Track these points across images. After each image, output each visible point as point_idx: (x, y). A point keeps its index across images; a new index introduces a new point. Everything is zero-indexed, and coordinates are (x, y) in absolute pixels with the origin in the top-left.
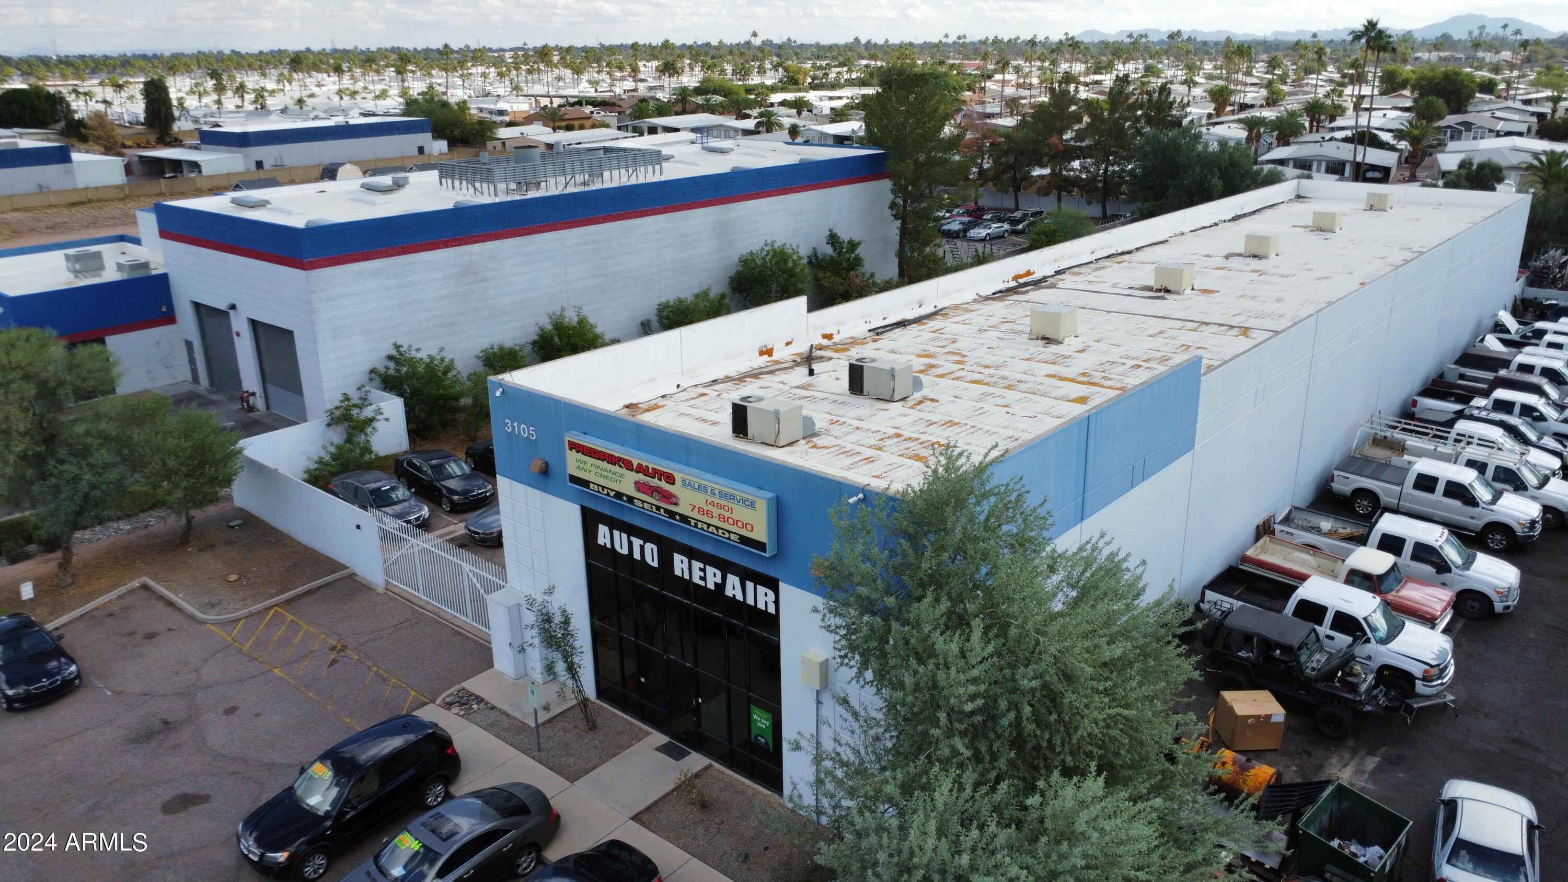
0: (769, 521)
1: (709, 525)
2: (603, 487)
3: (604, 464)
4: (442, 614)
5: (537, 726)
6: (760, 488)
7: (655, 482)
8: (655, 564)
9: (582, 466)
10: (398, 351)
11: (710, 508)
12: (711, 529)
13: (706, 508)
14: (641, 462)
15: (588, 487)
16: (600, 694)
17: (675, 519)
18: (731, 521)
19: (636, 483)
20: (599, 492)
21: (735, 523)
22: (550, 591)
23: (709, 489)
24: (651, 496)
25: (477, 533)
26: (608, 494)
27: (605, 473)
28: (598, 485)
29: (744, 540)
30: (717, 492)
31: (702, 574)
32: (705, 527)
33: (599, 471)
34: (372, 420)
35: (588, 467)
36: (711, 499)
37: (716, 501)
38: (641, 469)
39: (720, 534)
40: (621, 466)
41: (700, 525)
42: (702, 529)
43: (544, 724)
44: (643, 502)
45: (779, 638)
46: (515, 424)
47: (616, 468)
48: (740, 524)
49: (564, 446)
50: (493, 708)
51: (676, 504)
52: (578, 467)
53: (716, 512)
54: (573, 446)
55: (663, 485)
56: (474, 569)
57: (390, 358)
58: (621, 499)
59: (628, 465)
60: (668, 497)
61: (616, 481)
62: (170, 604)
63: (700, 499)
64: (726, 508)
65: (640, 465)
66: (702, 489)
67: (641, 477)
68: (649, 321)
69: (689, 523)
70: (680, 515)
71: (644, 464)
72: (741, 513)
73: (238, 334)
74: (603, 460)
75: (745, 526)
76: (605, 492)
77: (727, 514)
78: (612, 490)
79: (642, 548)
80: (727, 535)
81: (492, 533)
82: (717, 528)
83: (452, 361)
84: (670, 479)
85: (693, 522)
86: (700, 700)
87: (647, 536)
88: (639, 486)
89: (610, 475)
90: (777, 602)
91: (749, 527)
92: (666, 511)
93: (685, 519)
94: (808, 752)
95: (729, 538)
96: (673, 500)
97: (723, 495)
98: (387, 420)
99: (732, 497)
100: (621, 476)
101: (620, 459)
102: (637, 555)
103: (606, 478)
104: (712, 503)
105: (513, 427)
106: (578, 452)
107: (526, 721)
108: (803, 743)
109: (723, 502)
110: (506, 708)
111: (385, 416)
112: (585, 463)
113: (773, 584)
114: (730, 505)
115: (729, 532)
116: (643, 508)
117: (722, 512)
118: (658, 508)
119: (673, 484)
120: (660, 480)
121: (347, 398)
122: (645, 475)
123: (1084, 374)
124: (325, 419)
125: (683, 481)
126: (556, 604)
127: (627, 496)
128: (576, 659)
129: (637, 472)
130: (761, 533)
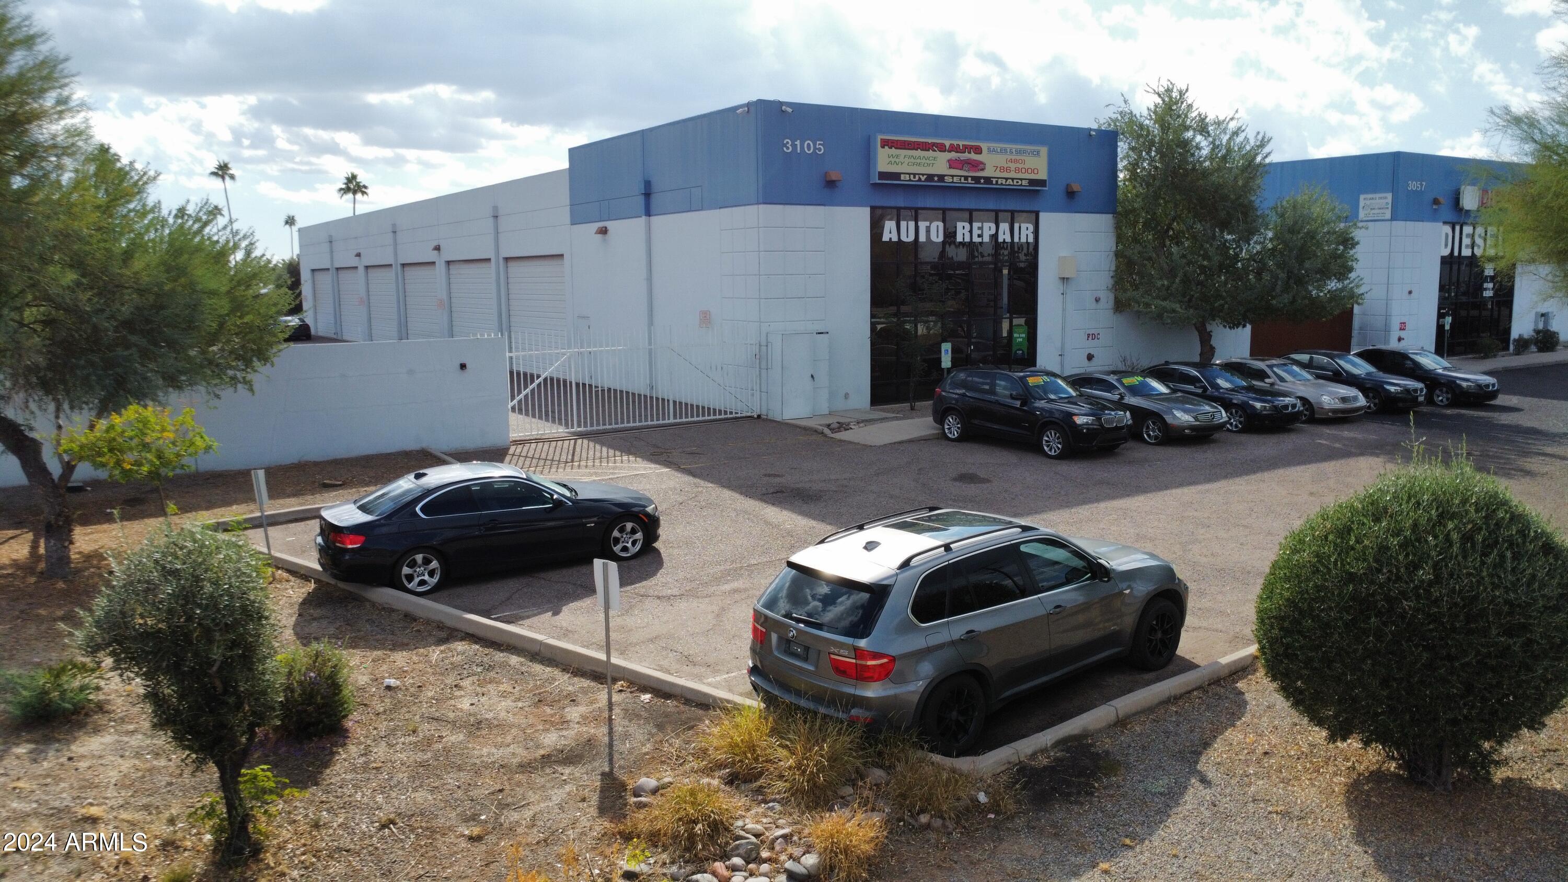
0: (1047, 165)
1: (1007, 179)
2: (915, 175)
3: (919, 153)
7: (967, 155)
8: (939, 239)
9: (893, 160)
11: (1010, 164)
12: (1010, 181)
13: (1005, 166)
15: (900, 179)
17: (980, 183)
18: (1023, 171)
19: (949, 161)
20: (909, 180)
21: (1026, 171)
23: (1008, 150)
24: (962, 169)
26: (920, 180)
27: (919, 161)
28: (909, 174)
29: (1031, 182)
30: (1014, 151)
31: (979, 232)
32: (1004, 181)
33: (912, 160)
35: (901, 159)
36: (1010, 157)
37: (1013, 157)
38: (953, 148)
39: (1015, 183)
40: (934, 151)
41: (1000, 182)
42: (1002, 184)
44: (953, 176)
46: (798, 143)
47: (930, 153)
48: (1030, 171)
51: (982, 170)
52: (890, 163)
53: (1013, 166)
54: (886, 143)
55: (973, 156)
58: (933, 181)
59: (942, 148)
60: (977, 165)
61: (929, 165)
63: (1001, 160)
64: (1021, 161)
65: (953, 145)
66: (1003, 151)
67: (953, 155)
69: (991, 183)
70: (984, 178)
71: (955, 143)
72: (1030, 162)
74: (917, 149)
75: (1033, 171)
76: (917, 178)
78: (923, 175)
79: (928, 229)
80: (1020, 182)
82: (1013, 179)
84: (978, 150)
85: (994, 180)
88: (952, 164)
89: (924, 161)
91: (1036, 171)
92: (973, 178)
93: (988, 180)
95: (1021, 185)
96: (981, 166)
97: (1016, 153)
99: (1025, 152)
100: (935, 159)
101: (934, 144)
102: (923, 238)
103: (919, 164)
104: (1011, 161)
105: (794, 146)
106: (891, 148)
109: (1018, 158)
112: (897, 156)
114: (1023, 158)
115: (1021, 179)
117: (1018, 165)
119: (981, 153)
120: (970, 153)
122: (957, 152)
125: (989, 149)
127: (938, 175)
129: (950, 151)
130: (1041, 174)
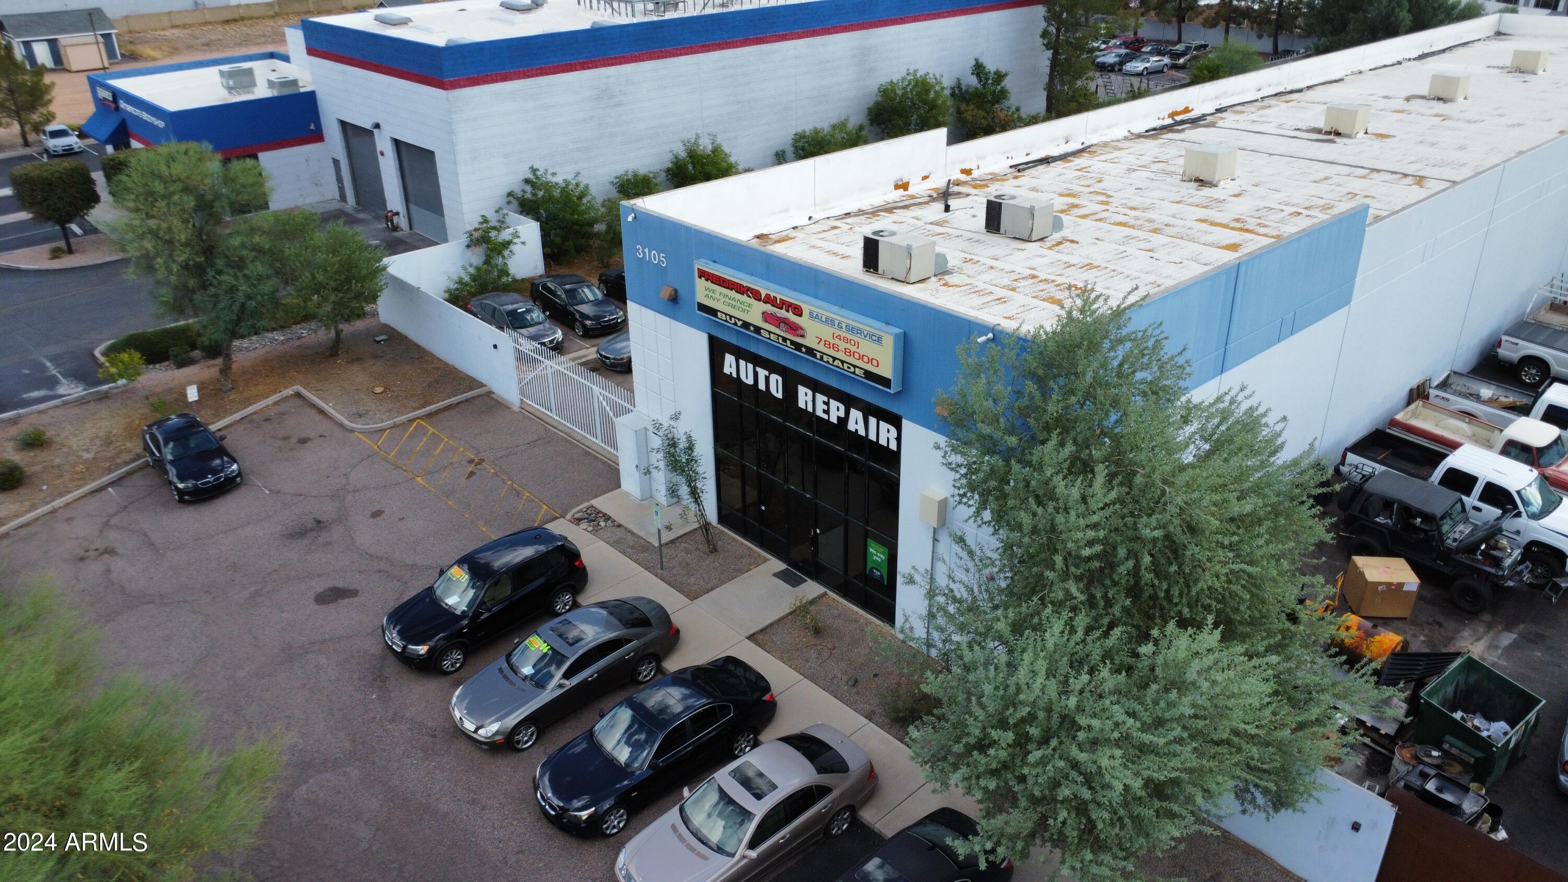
0: (895, 358)
1: (834, 359)
2: (731, 317)
3: (733, 294)
4: (574, 434)
5: (661, 545)
6: (887, 323)
7: (782, 313)
8: (780, 395)
9: (710, 294)
10: (535, 174)
11: (837, 341)
12: (837, 363)
13: (832, 342)
14: (769, 293)
15: (716, 316)
16: (722, 519)
17: (800, 351)
18: (857, 356)
19: (763, 313)
20: (726, 321)
21: (861, 357)
22: (676, 417)
23: (836, 323)
24: (778, 327)
25: (608, 358)
26: (735, 324)
27: (733, 303)
28: (726, 314)
29: (869, 375)
30: (844, 325)
31: (825, 407)
32: (831, 360)
33: (727, 300)
34: (509, 243)
35: (717, 295)
36: (837, 332)
37: (843, 334)
38: (769, 300)
39: (846, 368)
40: (749, 296)
41: (825, 358)
42: (828, 362)
43: (667, 544)
44: (770, 332)
45: (899, 475)
46: (646, 250)
47: (744, 298)
48: (866, 359)
49: (693, 276)
50: (620, 526)
51: (803, 336)
52: (707, 296)
53: (842, 345)
54: (703, 274)
55: (791, 316)
56: (604, 392)
57: (527, 181)
58: (748, 329)
59: (756, 295)
60: (794, 328)
61: (743, 311)
62: (321, 412)
63: (826, 332)
64: (852, 343)
65: (768, 296)
66: (829, 322)
67: (769, 308)
68: (784, 152)
69: (815, 356)
70: (806, 347)
71: (772, 294)
72: (867, 348)
73: (382, 154)
74: (731, 289)
75: (870, 361)
76: (733, 321)
77: (853, 349)
78: (739, 320)
79: (767, 379)
80: (852, 369)
81: (622, 359)
82: (843, 362)
83: (587, 186)
84: (798, 311)
85: (818, 355)
86: (818, 531)
87: (772, 367)
88: (767, 317)
89: (738, 304)
90: (899, 439)
91: (875, 363)
92: (793, 343)
93: (811, 351)
94: (921, 586)
95: (854, 373)
96: (800, 332)
97: (850, 329)
98: (523, 243)
99: (859, 332)
100: (749, 305)
101: (749, 289)
102: (762, 386)
103: (734, 307)
104: (839, 337)
105: (644, 253)
106: (707, 280)
107: (650, 541)
108: (917, 578)
109: (850, 337)
110: (631, 527)
111: (522, 240)
112: (713, 291)
113: (895, 421)
114: (857, 339)
115: (855, 366)
116: (769, 339)
117: (848, 346)
118: (785, 339)
119: (801, 315)
120: (787, 311)
121: (485, 220)
122: (773, 306)
123: (1237, 220)
124: (464, 240)
125: (811, 313)
126: (681, 431)
127: (754, 326)
128: (699, 485)
129: (766, 302)
130: (886, 370)
